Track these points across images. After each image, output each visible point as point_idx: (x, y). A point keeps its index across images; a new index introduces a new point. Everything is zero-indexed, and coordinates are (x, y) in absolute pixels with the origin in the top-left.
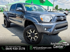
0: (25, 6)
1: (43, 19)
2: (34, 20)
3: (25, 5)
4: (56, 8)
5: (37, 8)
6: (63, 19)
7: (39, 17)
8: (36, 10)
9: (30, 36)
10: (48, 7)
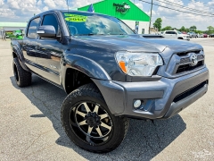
0: (67, 19)
1: (126, 67)
2: (96, 68)
3: (65, 17)
4: (158, 25)
5: (108, 27)
6: (196, 62)
7: (113, 58)
8: (106, 33)
9: (84, 123)
10: (137, 23)
